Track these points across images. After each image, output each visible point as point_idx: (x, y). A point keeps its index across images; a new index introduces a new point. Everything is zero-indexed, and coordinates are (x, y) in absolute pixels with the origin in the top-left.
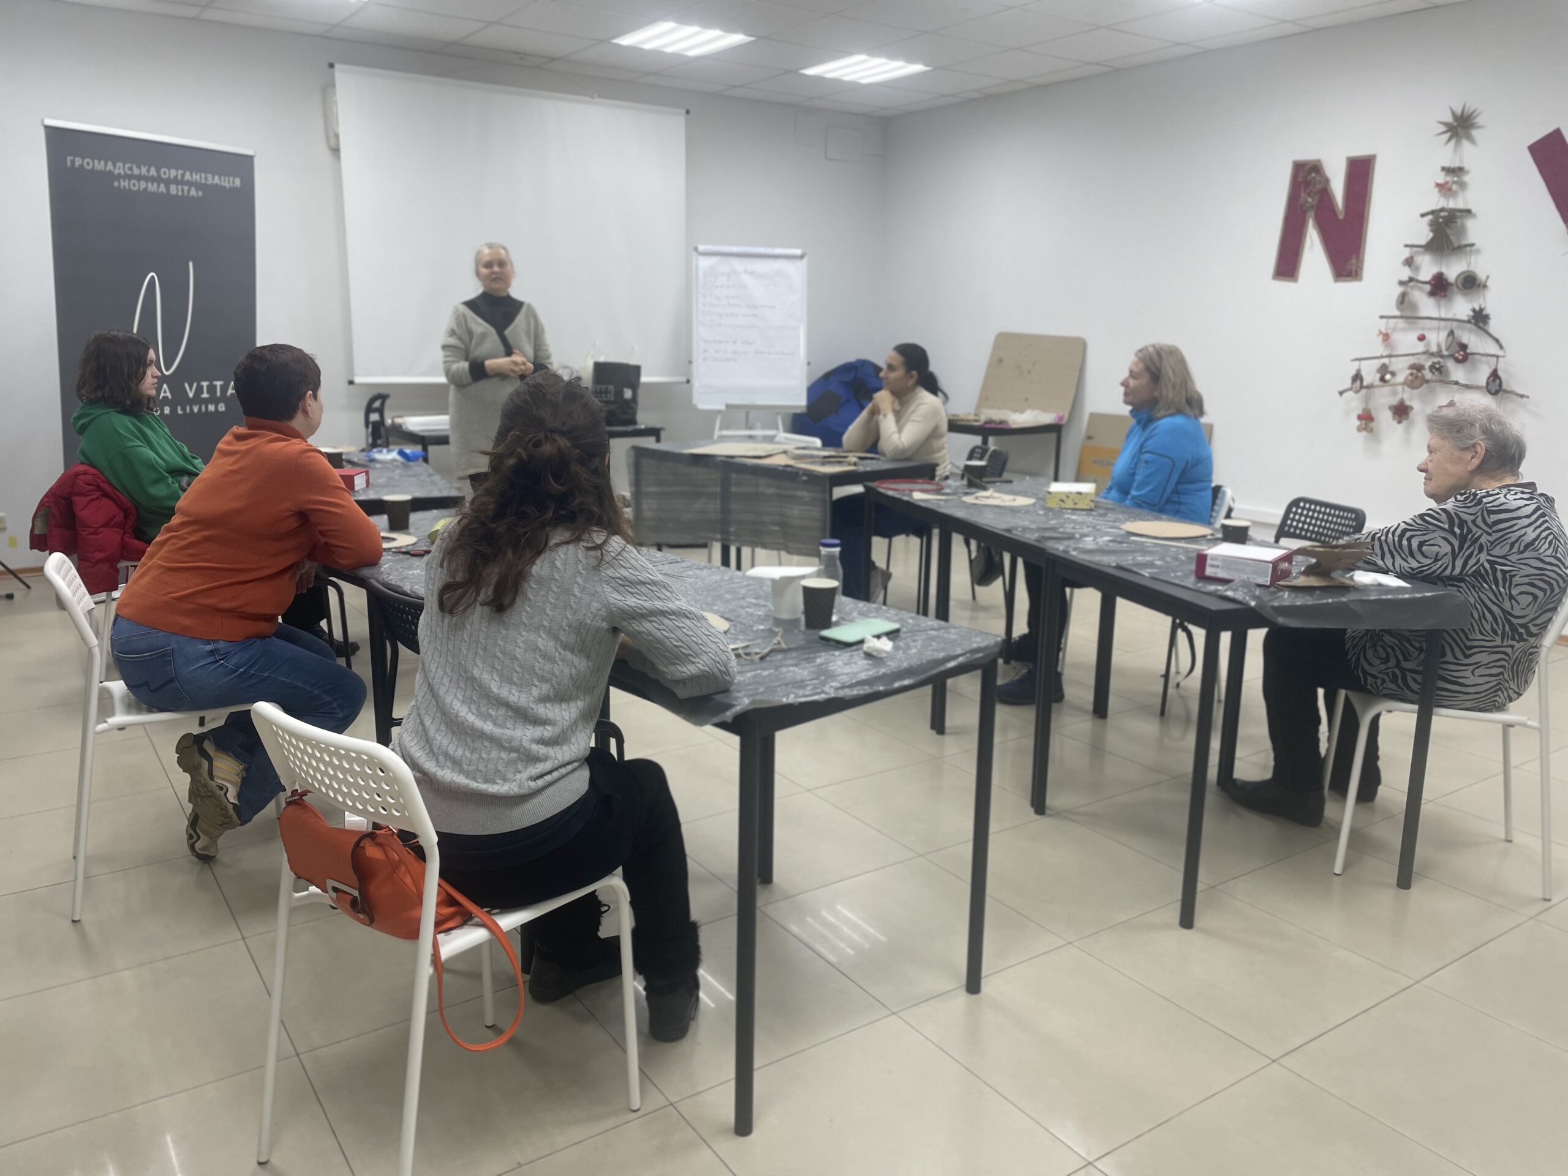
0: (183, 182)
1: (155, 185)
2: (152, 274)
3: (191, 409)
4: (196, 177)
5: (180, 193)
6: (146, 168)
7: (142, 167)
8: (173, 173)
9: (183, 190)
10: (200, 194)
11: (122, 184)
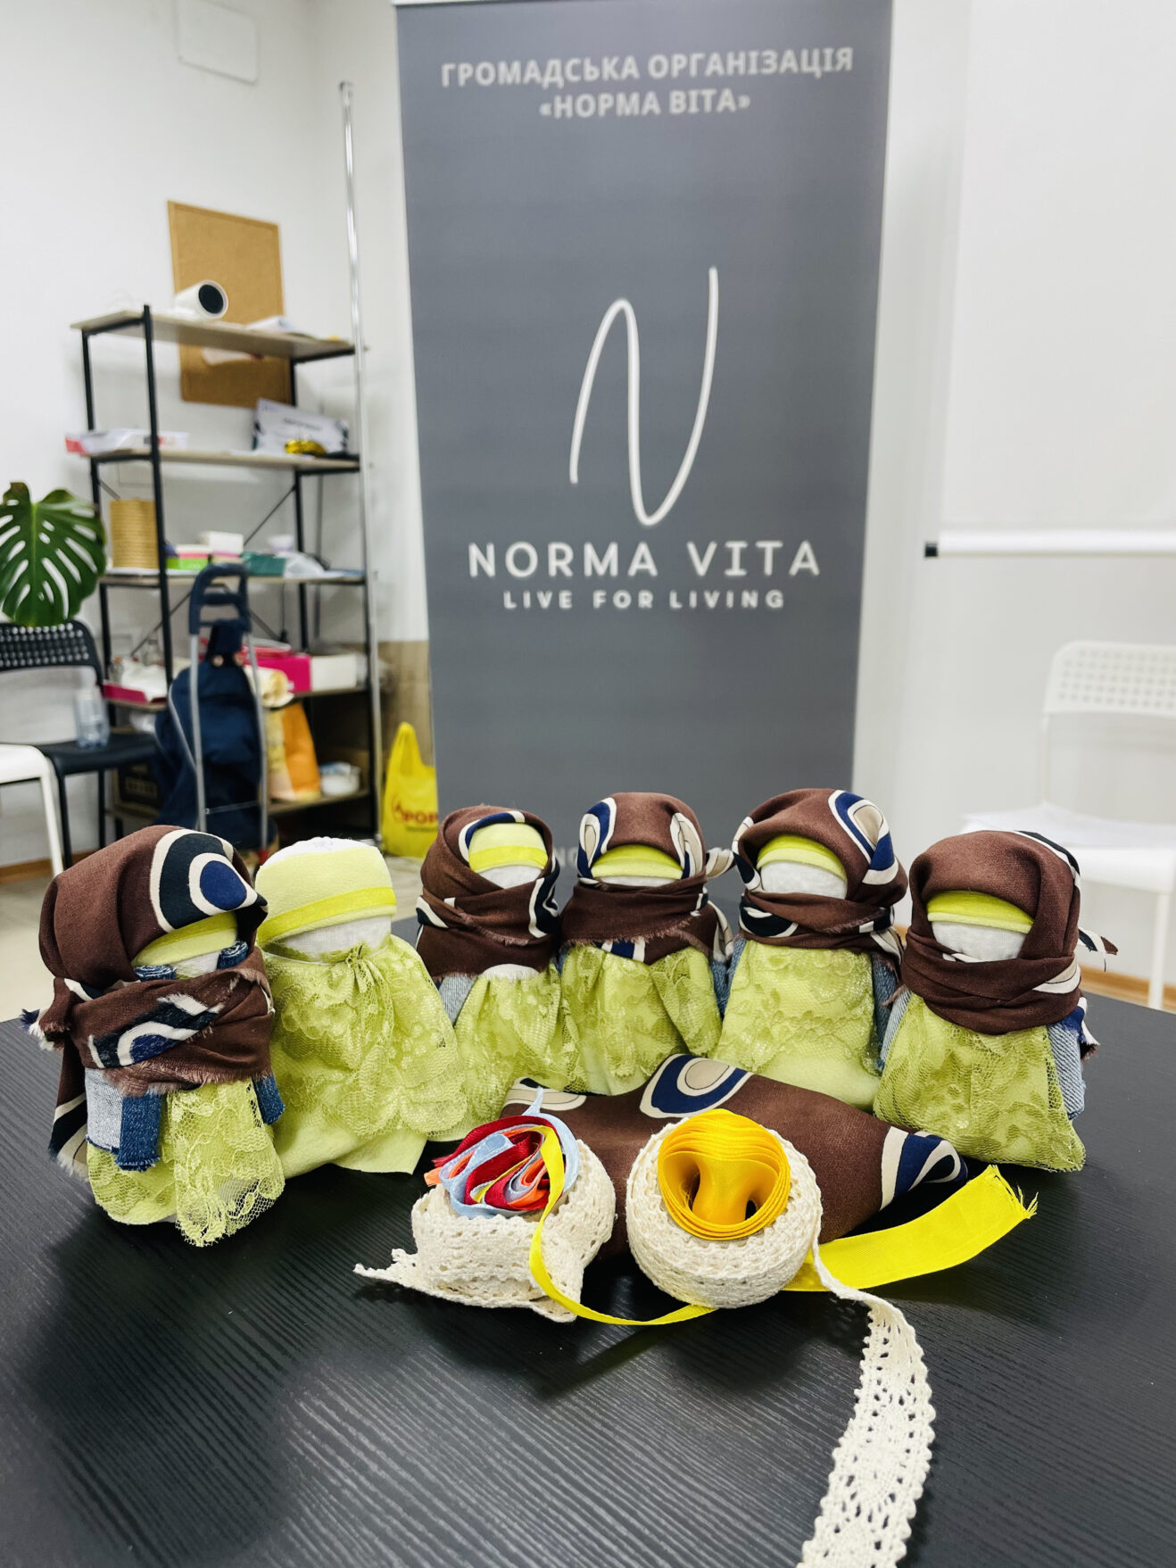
0: (702, 82)
1: (635, 97)
2: (622, 304)
4: (736, 63)
5: (694, 109)
6: (615, 60)
7: (605, 61)
8: (679, 62)
9: (701, 100)
10: (745, 102)
11: (559, 106)
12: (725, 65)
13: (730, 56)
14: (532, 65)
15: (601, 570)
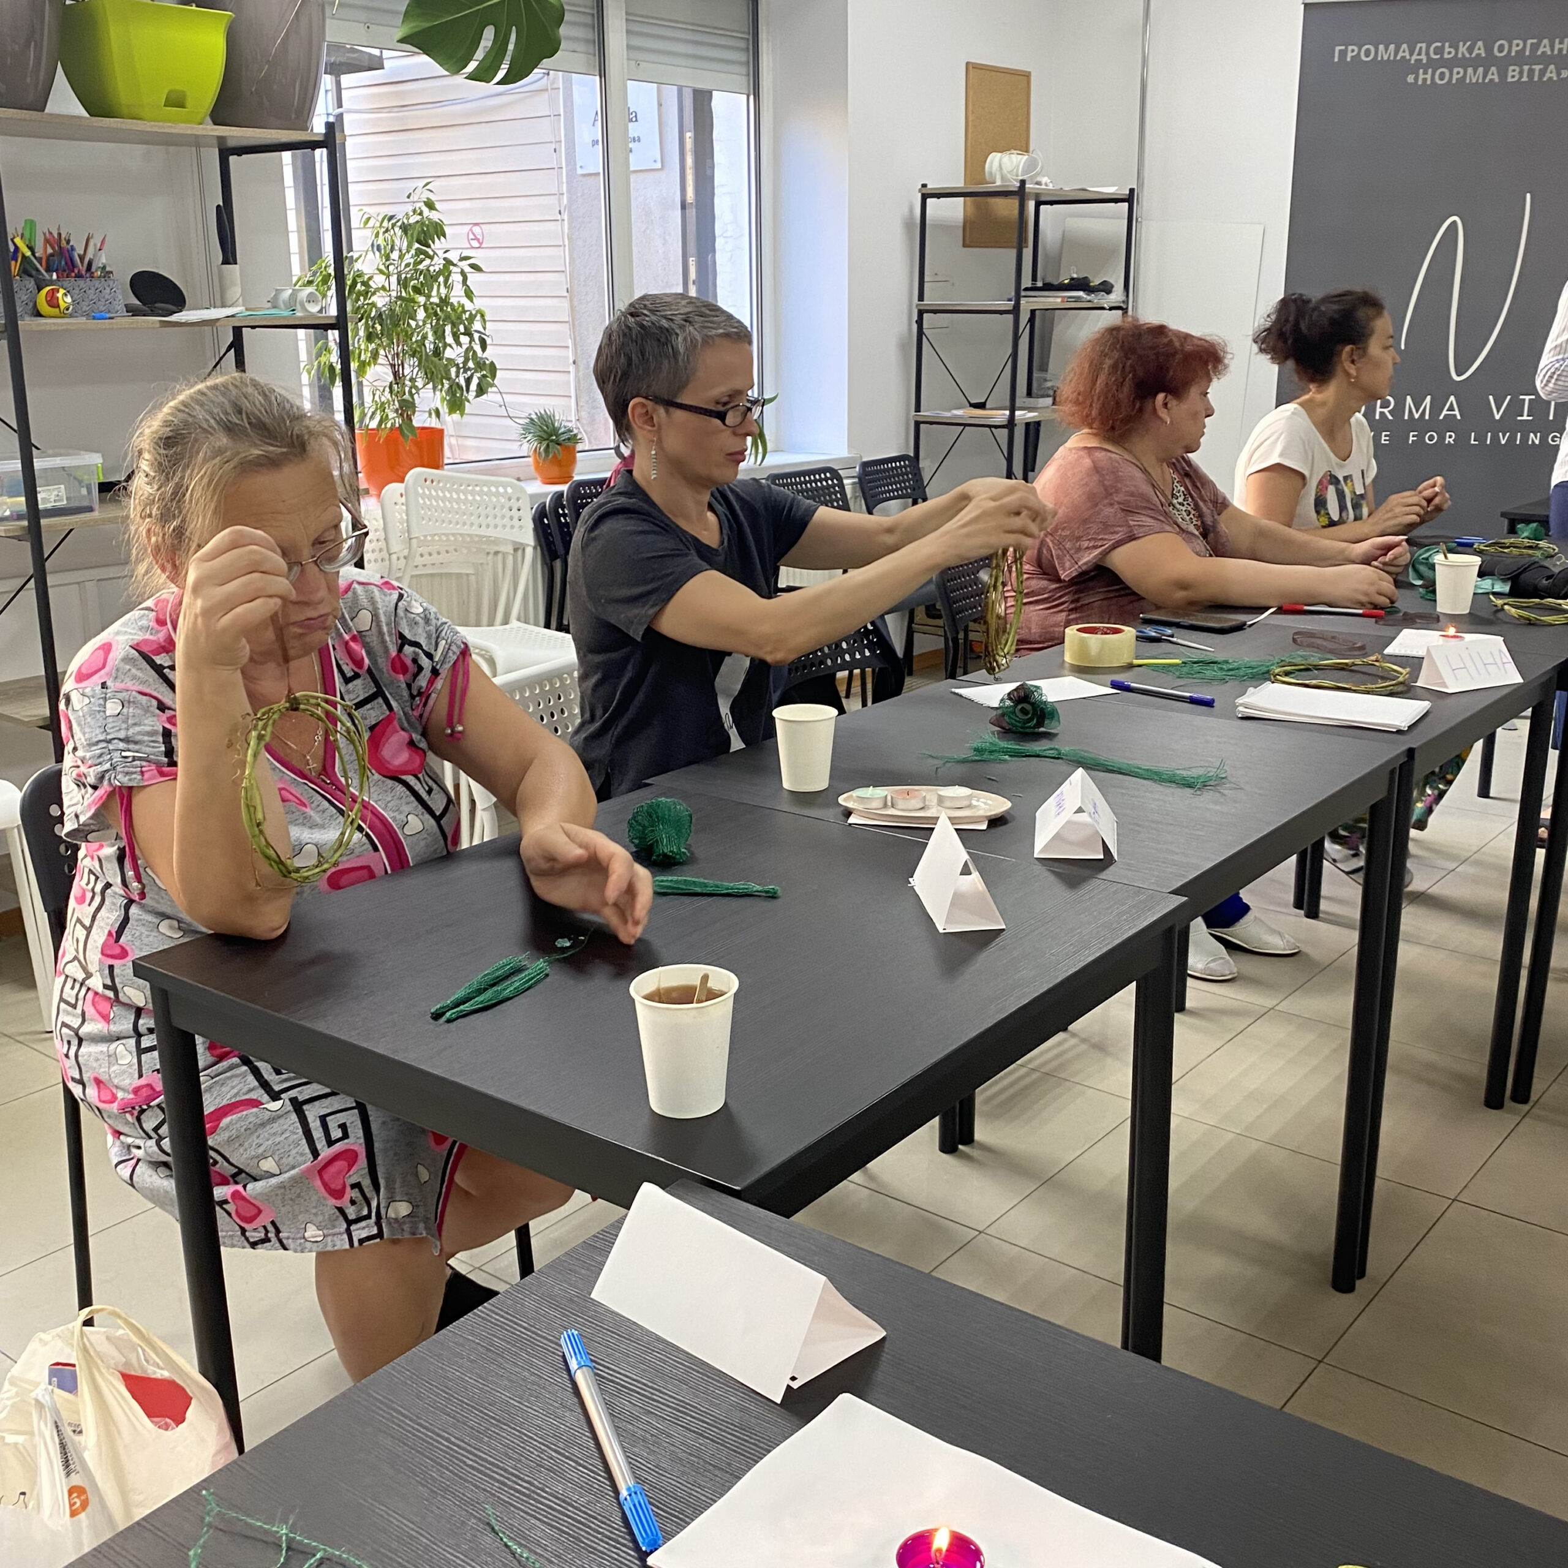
1: (1481, 70)
2: (1455, 218)
3: (1495, 438)
4: (1561, 46)
5: (1525, 79)
6: (1469, 43)
7: (1461, 44)
8: (1517, 45)
9: (1531, 72)
10: (1565, 74)
11: (1421, 76)
12: (1552, 48)
13: (1557, 41)
14: (1405, 46)
15: (1417, 416)
